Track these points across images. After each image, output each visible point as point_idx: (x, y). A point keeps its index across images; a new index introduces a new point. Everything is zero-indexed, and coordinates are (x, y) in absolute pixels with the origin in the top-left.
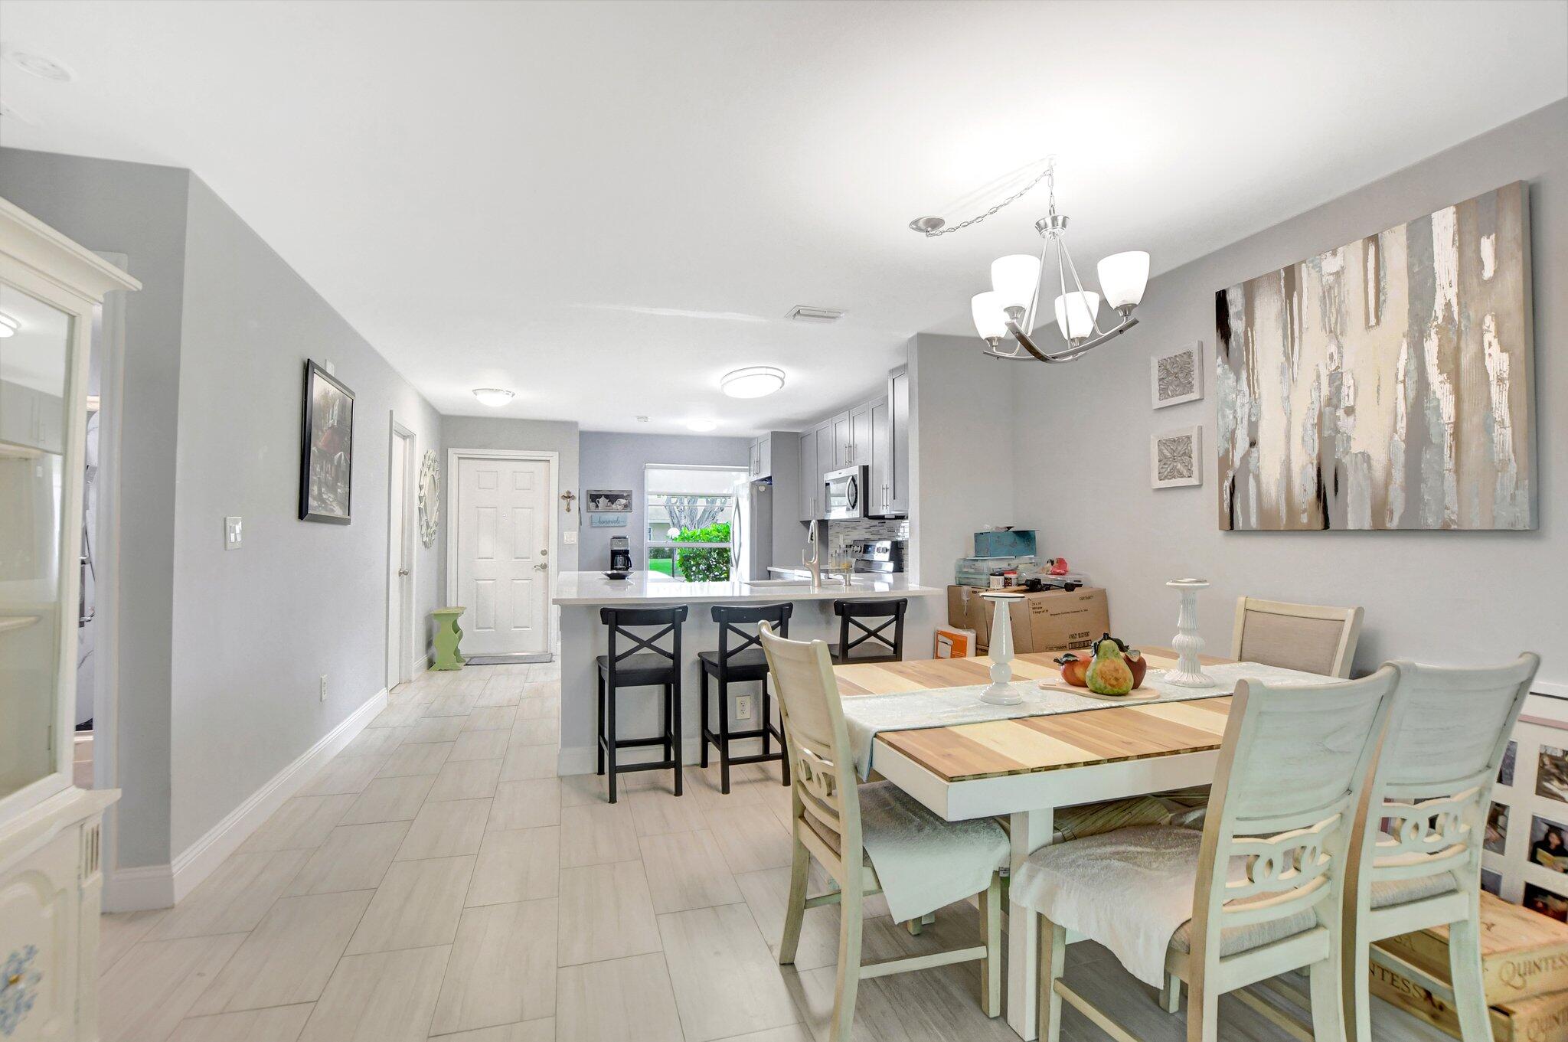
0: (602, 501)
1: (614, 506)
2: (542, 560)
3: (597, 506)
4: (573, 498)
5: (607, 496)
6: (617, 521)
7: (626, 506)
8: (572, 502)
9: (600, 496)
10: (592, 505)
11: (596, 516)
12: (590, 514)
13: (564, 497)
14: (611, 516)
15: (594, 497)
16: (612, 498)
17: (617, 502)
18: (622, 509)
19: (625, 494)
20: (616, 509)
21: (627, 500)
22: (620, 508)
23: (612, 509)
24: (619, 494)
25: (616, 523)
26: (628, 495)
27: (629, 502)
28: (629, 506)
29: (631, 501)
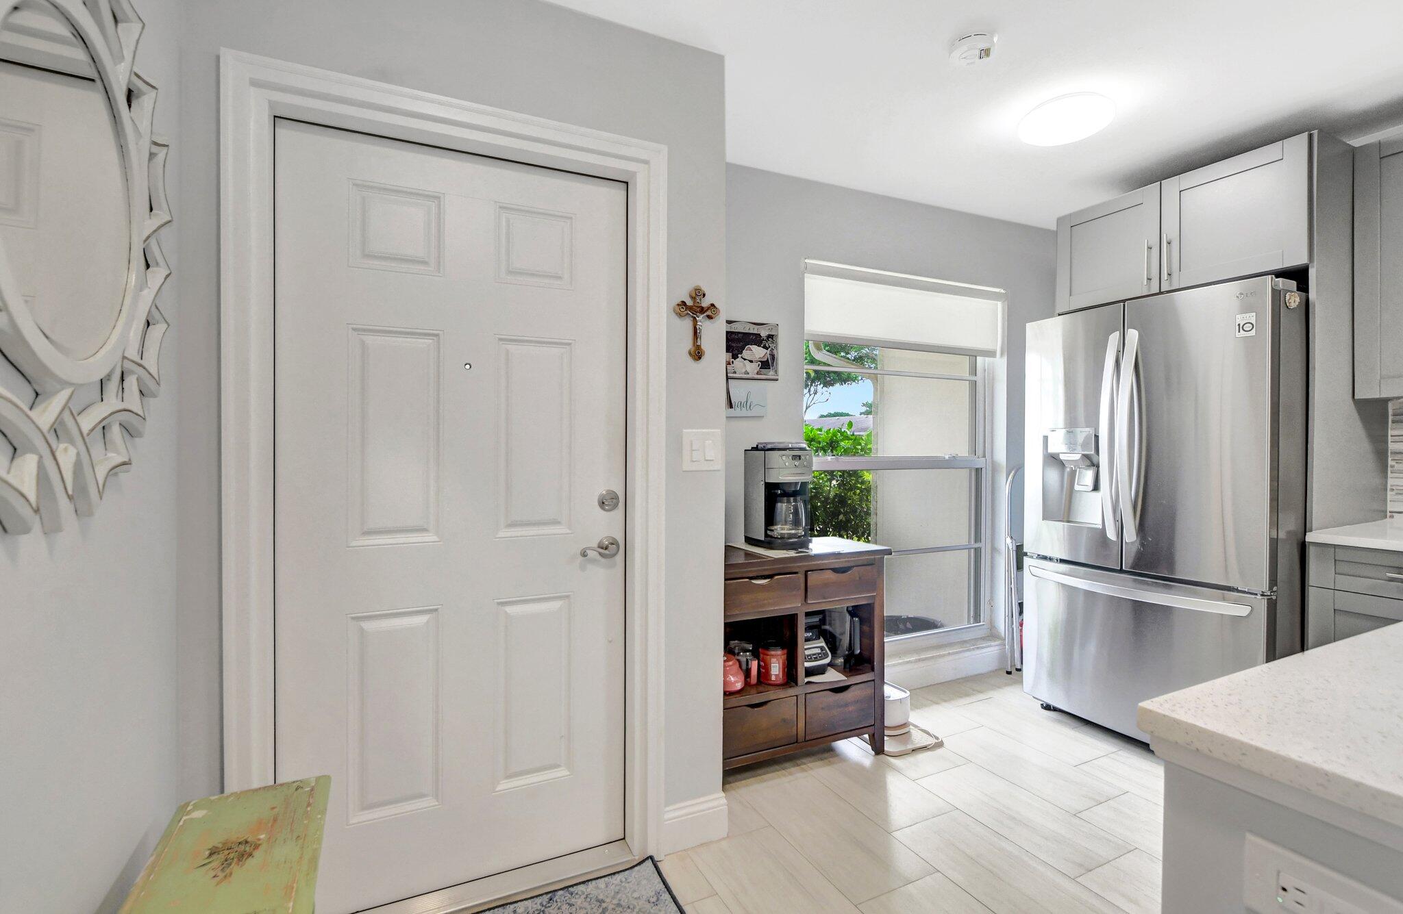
1: (738, 364)
4: (715, 313)
6: (746, 404)
7: (765, 365)
16: (733, 342)
17: (746, 353)
18: (756, 371)
19: (764, 334)
20: (744, 371)
21: (767, 349)
22: (753, 369)
23: (735, 372)
24: (751, 331)
25: (744, 409)
26: (770, 337)
27: (773, 357)
28: (773, 366)
29: (775, 352)
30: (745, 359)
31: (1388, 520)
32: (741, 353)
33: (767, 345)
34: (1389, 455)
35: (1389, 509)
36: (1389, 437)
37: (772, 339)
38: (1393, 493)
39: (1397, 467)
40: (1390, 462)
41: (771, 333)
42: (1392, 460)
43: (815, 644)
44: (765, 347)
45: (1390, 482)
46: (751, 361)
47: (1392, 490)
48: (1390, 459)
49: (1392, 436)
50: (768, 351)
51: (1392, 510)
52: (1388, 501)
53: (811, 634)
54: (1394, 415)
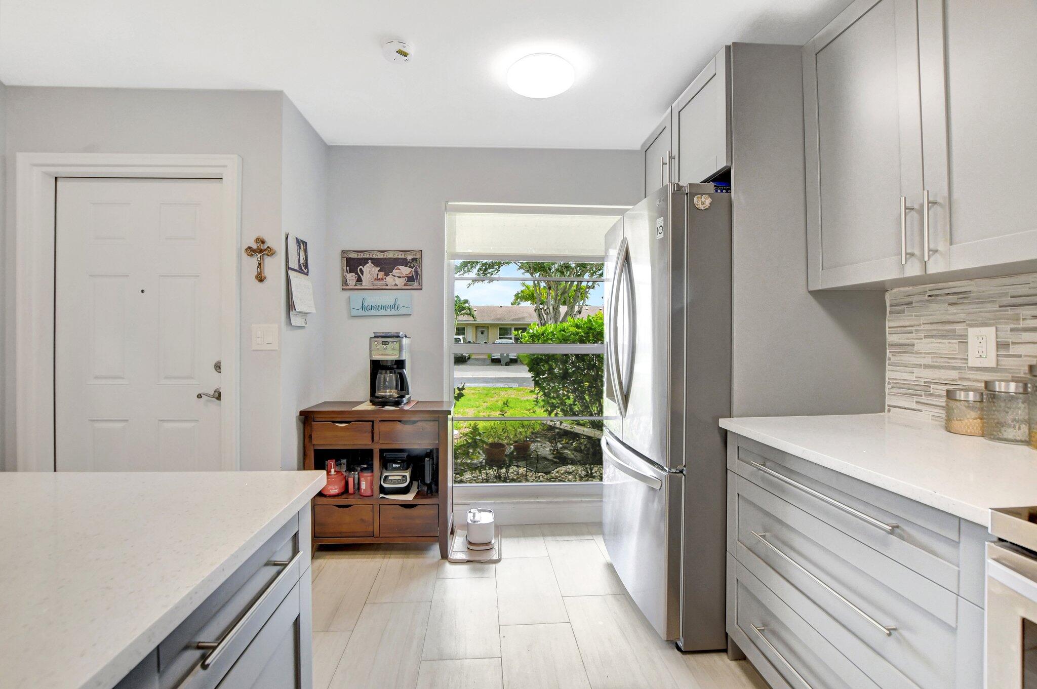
0: (370, 271)
1: (389, 279)
2: (212, 382)
3: (359, 280)
4: (270, 252)
5: (376, 262)
6: (394, 306)
7: (410, 279)
8: (268, 260)
9: (364, 261)
10: (351, 278)
11: (357, 297)
12: (348, 293)
13: (251, 251)
14: (385, 298)
15: (353, 263)
16: (386, 265)
17: (395, 272)
18: (403, 284)
19: (409, 258)
20: (394, 284)
21: (412, 268)
22: (400, 282)
23: (387, 285)
24: (400, 257)
25: (393, 310)
26: (414, 259)
27: (417, 273)
28: (417, 279)
29: (419, 270)
30: (395, 276)
31: (886, 414)
32: (392, 272)
33: (412, 265)
34: (887, 346)
35: (887, 403)
36: (887, 329)
37: (416, 261)
38: (890, 386)
39: (894, 359)
40: (888, 355)
41: (414, 257)
42: (890, 352)
43: (401, 473)
44: (410, 267)
45: (888, 375)
46: (400, 277)
47: (889, 383)
48: (888, 351)
49: (889, 328)
50: (413, 270)
51: (891, 404)
52: (887, 395)
53: (399, 466)
54: (891, 306)
